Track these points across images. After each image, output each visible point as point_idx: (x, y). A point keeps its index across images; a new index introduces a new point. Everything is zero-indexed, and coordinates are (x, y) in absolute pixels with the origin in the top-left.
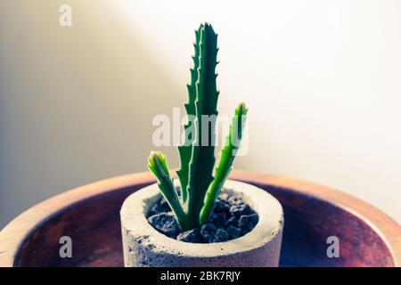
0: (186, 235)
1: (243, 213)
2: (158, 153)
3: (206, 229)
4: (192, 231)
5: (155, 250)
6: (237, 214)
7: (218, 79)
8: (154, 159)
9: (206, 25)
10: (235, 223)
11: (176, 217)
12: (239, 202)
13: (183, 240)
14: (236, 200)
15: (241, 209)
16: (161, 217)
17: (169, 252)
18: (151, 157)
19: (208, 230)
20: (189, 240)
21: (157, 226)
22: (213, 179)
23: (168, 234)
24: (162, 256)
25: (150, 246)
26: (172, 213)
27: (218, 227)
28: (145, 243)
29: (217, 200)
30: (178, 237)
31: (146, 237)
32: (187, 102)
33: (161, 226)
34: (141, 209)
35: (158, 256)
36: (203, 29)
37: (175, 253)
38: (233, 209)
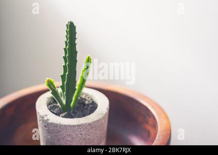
0: (64, 115)
1: (91, 104)
2: (49, 79)
3: (73, 112)
4: (66, 113)
5: (49, 122)
6: (88, 105)
7: (76, 46)
8: (48, 81)
9: (71, 22)
10: (87, 109)
11: (60, 106)
12: (90, 99)
13: (63, 117)
14: (89, 98)
15: (90, 102)
16: (54, 106)
17: (55, 122)
18: (46, 80)
19: (74, 112)
20: (65, 117)
21: (52, 110)
22: (76, 89)
23: (56, 114)
24: (53, 124)
25: (47, 119)
26: (58, 104)
27: (79, 111)
28: (45, 118)
29: (79, 98)
30: (61, 115)
31: (46, 115)
32: (64, 56)
33: (53, 110)
34: (46, 102)
35: (51, 124)
36: (69, 24)
37: (58, 123)
38: (87, 102)
